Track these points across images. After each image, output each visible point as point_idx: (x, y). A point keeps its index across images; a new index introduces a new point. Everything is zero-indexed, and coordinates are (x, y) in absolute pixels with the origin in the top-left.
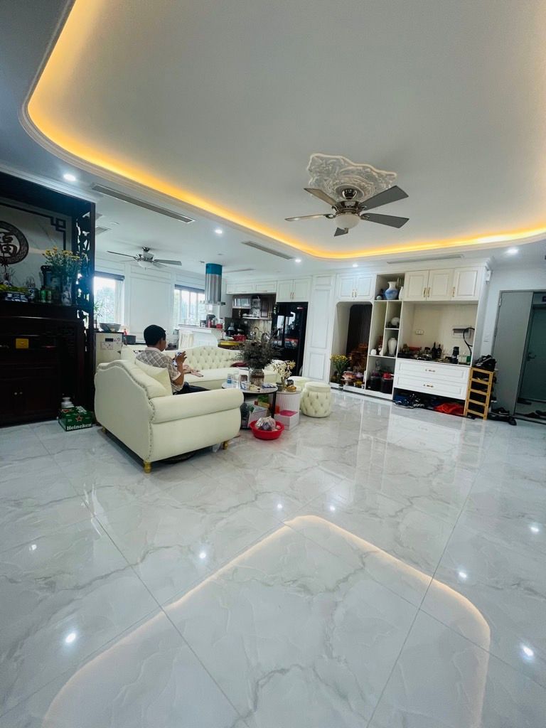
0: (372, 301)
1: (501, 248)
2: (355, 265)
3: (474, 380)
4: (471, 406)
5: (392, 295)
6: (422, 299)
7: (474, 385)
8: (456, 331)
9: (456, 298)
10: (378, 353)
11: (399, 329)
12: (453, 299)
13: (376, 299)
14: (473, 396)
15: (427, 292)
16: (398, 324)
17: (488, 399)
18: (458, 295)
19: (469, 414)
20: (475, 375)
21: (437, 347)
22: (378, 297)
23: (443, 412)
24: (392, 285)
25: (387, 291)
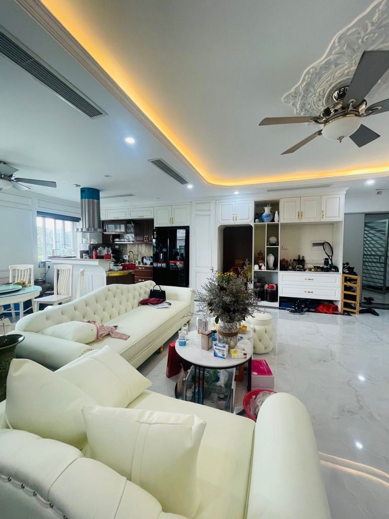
0: (252, 224)
1: (362, 179)
2: (236, 193)
3: (345, 284)
4: (346, 305)
5: (269, 218)
6: (296, 221)
7: (346, 288)
8: (315, 244)
9: (325, 220)
10: (260, 267)
11: (279, 247)
12: (323, 220)
13: (255, 222)
14: (346, 296)
15: (300, 215)
16: (278, 242)
17: (358, 298)
18: (326, 217)
19: (345, 311)
20: (346, 280)
21: (301, 259)
22: (257, 220)
23: (326, 313)
24: (267, 210)
25: (264, 214)
